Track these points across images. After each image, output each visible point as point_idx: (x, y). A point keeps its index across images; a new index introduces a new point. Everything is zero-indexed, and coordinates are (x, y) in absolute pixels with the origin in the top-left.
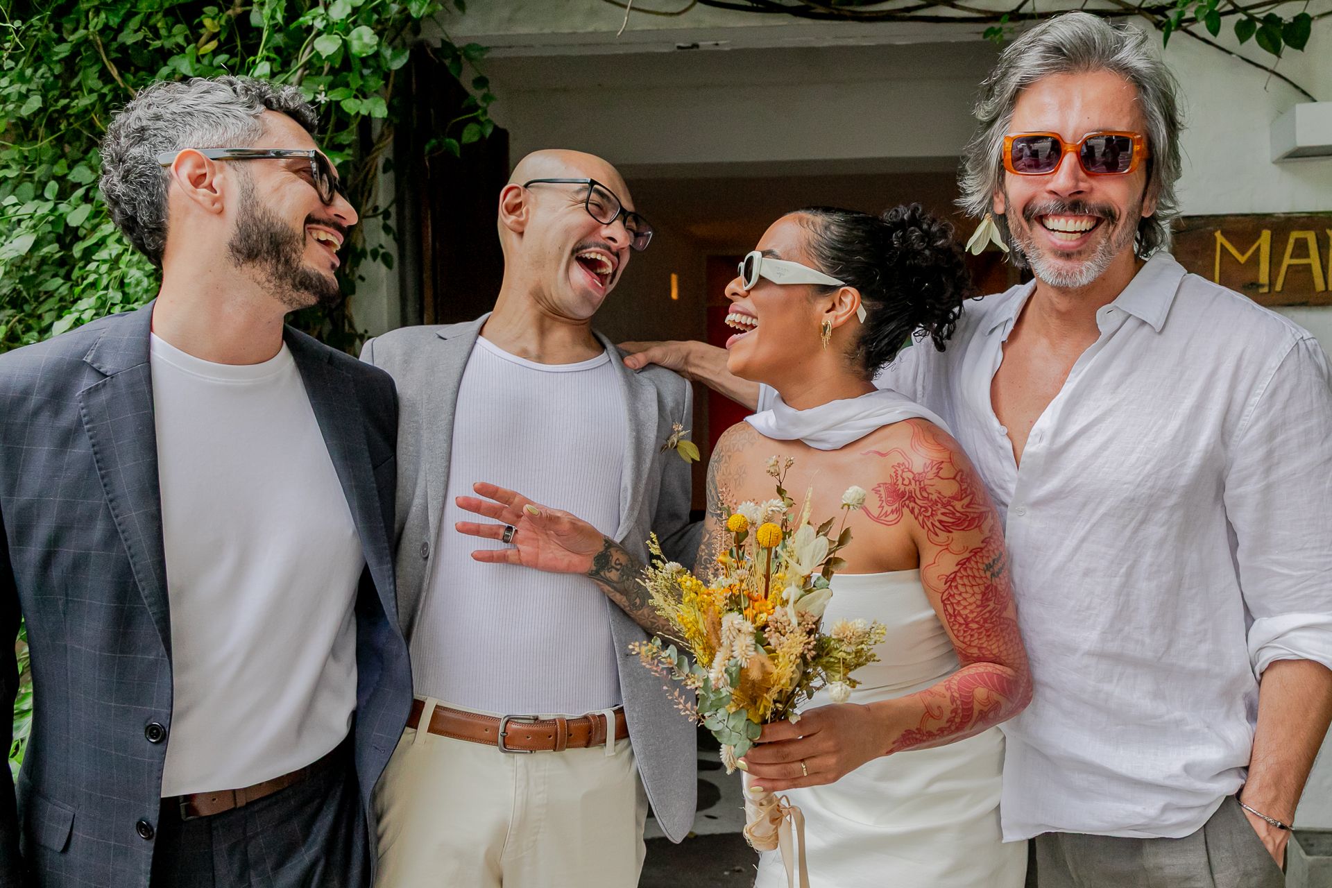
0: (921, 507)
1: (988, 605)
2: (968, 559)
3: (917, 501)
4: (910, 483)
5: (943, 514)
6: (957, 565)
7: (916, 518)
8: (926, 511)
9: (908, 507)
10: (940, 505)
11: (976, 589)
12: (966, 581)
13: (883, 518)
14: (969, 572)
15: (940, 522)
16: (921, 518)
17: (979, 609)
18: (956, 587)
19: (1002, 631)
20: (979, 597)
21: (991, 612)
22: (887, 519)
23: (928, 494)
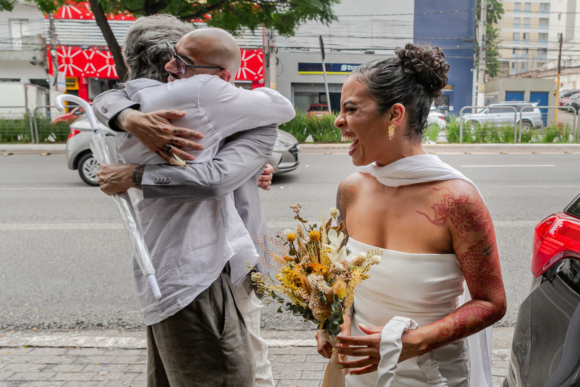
0: (457, 217)
1: (482, 269)
2: (475, 246)
3: (455, 214)
4: (452, 204)
5: (467, 222)
6: (468, 249)
7: (453, 223)
8: (459, 219)
9: (450, 217)
10: (466, 217)
11: (477, 261)
12: (472, 257)
13: (437, 222)
14: (475, 253)
15: (465, 226)
16: (456, 223)
17: (477, 271)
18: (466, 260)
19: (489, 282)
20: (478, 265)
21: (484, 272)
22: (439, 222)
23: (461, 211)
